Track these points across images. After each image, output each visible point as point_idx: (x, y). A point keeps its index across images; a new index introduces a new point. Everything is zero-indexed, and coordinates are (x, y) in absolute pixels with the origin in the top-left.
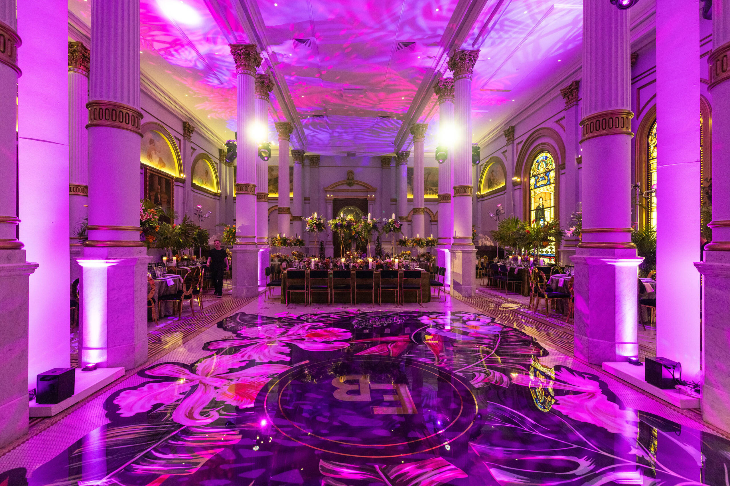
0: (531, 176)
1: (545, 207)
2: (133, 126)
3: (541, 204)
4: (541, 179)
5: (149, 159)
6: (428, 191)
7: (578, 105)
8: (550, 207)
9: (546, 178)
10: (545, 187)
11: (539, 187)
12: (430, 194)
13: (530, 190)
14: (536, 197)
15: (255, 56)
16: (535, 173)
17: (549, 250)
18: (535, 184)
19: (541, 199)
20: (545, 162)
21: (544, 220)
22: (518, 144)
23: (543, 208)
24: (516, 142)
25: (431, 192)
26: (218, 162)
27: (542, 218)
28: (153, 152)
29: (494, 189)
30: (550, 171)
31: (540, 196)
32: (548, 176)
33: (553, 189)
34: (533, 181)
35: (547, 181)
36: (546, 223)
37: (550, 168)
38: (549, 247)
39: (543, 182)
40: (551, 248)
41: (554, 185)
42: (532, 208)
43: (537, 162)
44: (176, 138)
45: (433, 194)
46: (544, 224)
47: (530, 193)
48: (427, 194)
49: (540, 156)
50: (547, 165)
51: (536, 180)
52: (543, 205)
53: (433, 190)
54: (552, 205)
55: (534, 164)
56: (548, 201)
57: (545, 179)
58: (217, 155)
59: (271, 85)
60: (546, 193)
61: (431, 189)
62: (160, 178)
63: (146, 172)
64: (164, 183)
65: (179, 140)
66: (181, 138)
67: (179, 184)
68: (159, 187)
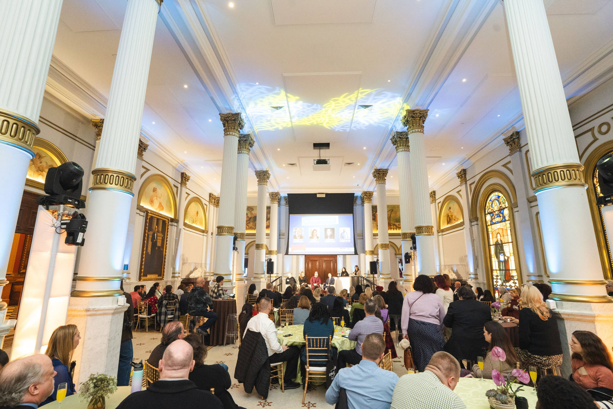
0: (487, 213)
1: (503, 242)
2: (126, 187)
3: (499, 240)
4: (496, 216)
5: (151, 204)
6: (392, 227)
7: (521, 151)
8: (509, 243)
9: (501, 215)
10: (501, 223)
11: (495, 223)
12: (394, 229)
13: (487, 226)
14: (494, 233)
15: (239, 121)
16: (490, 211)
17: (513, 285)
18: (491, 221)
19: (499, 235)
20: (498, 201)
21: (504, 255)
22: (471, 185)
23: (502, 244)
24: (469, 183)
25: (395, 227)
26: (207, 204)
27: (502, 253)
28: (155, 198)
29: (453, 225)
30: (504, 209)
31: (497, 231)
32: (503, 214)
33: (508, 225)
34: (488, 217)
35: (502, 218)
36: (506, 258)
37: (503, 206)
38: (512, 281)
39: (498, 219)
40: (515, 283)
41: (509, 222)
42: (491, 243)
43: (490, 201)
44: (175, 186)
45: (396, 229)
46: (505, 259)
47: (487, 229)
48: (391, 229)
49: (492, 195)
50: (500, 203)
51: (492, 217)
52: (501, 241)
53: (396, 226)
54: (510, 241)
55: (488, 202)
56: (506, 237)
57: (500, 217)
58: (207, 198)
59: (252, 142)
60: (502, 229)
61: (394, 225)
62: (158, 220)
63: (147, 215)
64: (161, 223)
65: (177, 187)
66: (179, 186)
67: (174, 224)
68: (157, 227)
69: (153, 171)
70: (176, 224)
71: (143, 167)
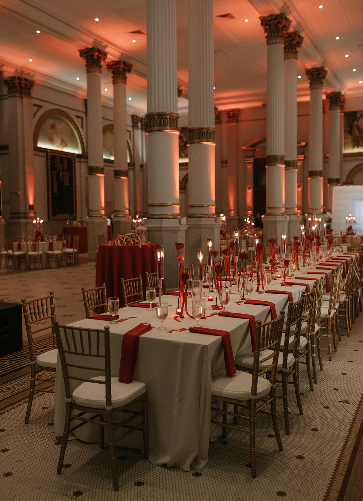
5: (50, 142)
26: (130, 129)
28: (55, 135)
44: (77, 117)
58: (129, 122)
62: (61, 158)
63: (47, 155)
64: (65, 162)
65: (81, 118)
66: (83, 115)
67: (83, 160)
68: (61, 166)
69: (47, 107)
70: (85, 160)
71: (34, 105)
